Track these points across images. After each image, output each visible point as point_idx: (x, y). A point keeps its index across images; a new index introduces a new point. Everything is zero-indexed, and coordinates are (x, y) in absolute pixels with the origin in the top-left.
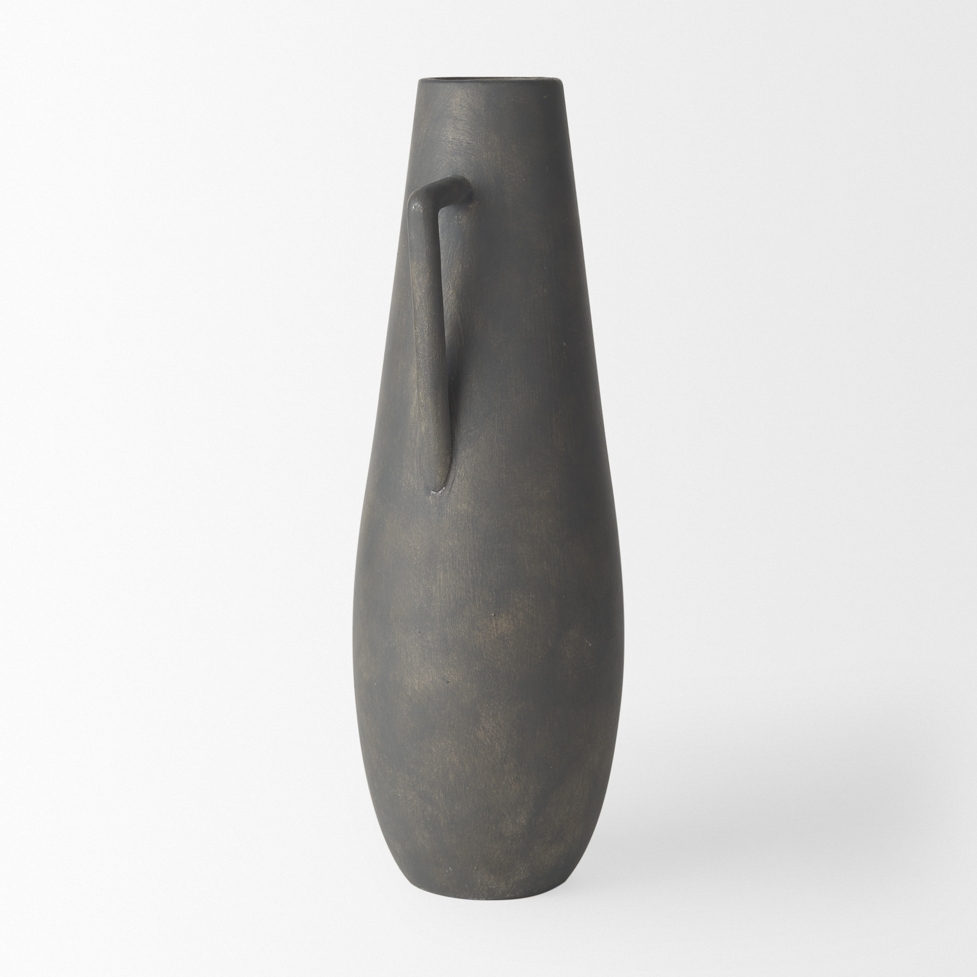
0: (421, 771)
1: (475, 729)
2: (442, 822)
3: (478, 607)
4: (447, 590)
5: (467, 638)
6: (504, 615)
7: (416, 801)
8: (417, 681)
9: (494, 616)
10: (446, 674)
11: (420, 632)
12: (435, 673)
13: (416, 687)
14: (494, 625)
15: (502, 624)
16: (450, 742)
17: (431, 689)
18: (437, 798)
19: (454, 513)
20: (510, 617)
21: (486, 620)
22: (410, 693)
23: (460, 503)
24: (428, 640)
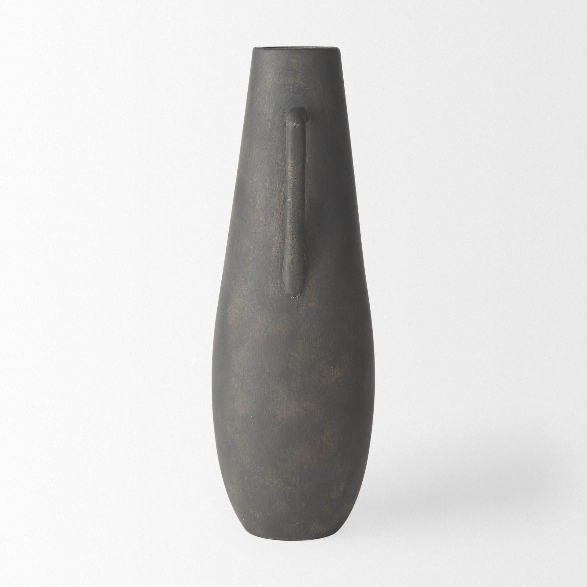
0: (285, 466)
1: (321, 437)
2: (297, 495)
3: (323, 364)
4: (305, 355)
5: (317, 383)
6: (338, 367)
7: (280, 485)
8: (285, 412)
9: (333, 368)
10: (304, 406)
11: (287, 382)
12: (297, 406)
13: (284, 416)
14: (333, 374)
15: (337, 372)
16: (306, 447)
17: (295, 416)
18: (295, 481)
19: (307, 308)
20: (341, 368)
21: (328, 371)
22: (280, 420)
23: (310, 302)
24: (293, 387)
